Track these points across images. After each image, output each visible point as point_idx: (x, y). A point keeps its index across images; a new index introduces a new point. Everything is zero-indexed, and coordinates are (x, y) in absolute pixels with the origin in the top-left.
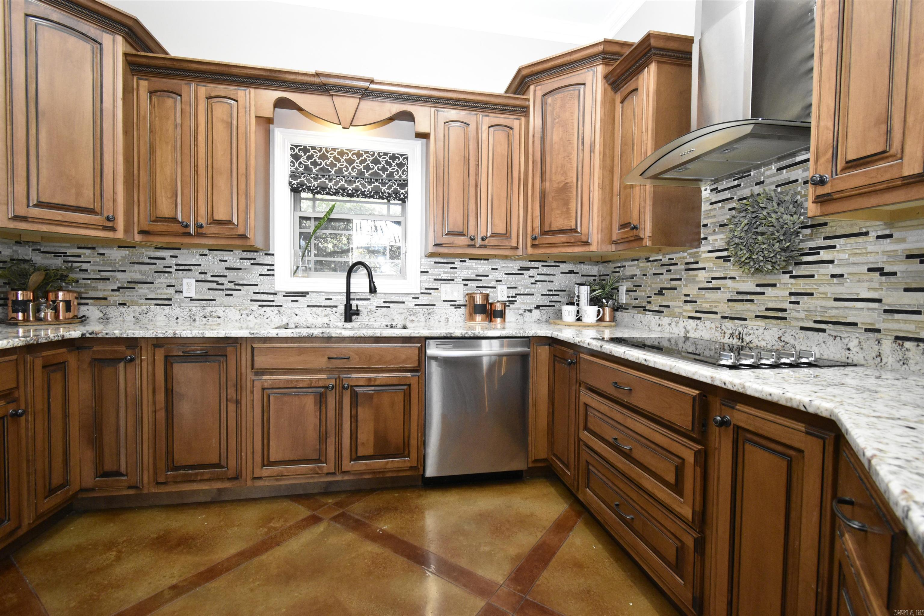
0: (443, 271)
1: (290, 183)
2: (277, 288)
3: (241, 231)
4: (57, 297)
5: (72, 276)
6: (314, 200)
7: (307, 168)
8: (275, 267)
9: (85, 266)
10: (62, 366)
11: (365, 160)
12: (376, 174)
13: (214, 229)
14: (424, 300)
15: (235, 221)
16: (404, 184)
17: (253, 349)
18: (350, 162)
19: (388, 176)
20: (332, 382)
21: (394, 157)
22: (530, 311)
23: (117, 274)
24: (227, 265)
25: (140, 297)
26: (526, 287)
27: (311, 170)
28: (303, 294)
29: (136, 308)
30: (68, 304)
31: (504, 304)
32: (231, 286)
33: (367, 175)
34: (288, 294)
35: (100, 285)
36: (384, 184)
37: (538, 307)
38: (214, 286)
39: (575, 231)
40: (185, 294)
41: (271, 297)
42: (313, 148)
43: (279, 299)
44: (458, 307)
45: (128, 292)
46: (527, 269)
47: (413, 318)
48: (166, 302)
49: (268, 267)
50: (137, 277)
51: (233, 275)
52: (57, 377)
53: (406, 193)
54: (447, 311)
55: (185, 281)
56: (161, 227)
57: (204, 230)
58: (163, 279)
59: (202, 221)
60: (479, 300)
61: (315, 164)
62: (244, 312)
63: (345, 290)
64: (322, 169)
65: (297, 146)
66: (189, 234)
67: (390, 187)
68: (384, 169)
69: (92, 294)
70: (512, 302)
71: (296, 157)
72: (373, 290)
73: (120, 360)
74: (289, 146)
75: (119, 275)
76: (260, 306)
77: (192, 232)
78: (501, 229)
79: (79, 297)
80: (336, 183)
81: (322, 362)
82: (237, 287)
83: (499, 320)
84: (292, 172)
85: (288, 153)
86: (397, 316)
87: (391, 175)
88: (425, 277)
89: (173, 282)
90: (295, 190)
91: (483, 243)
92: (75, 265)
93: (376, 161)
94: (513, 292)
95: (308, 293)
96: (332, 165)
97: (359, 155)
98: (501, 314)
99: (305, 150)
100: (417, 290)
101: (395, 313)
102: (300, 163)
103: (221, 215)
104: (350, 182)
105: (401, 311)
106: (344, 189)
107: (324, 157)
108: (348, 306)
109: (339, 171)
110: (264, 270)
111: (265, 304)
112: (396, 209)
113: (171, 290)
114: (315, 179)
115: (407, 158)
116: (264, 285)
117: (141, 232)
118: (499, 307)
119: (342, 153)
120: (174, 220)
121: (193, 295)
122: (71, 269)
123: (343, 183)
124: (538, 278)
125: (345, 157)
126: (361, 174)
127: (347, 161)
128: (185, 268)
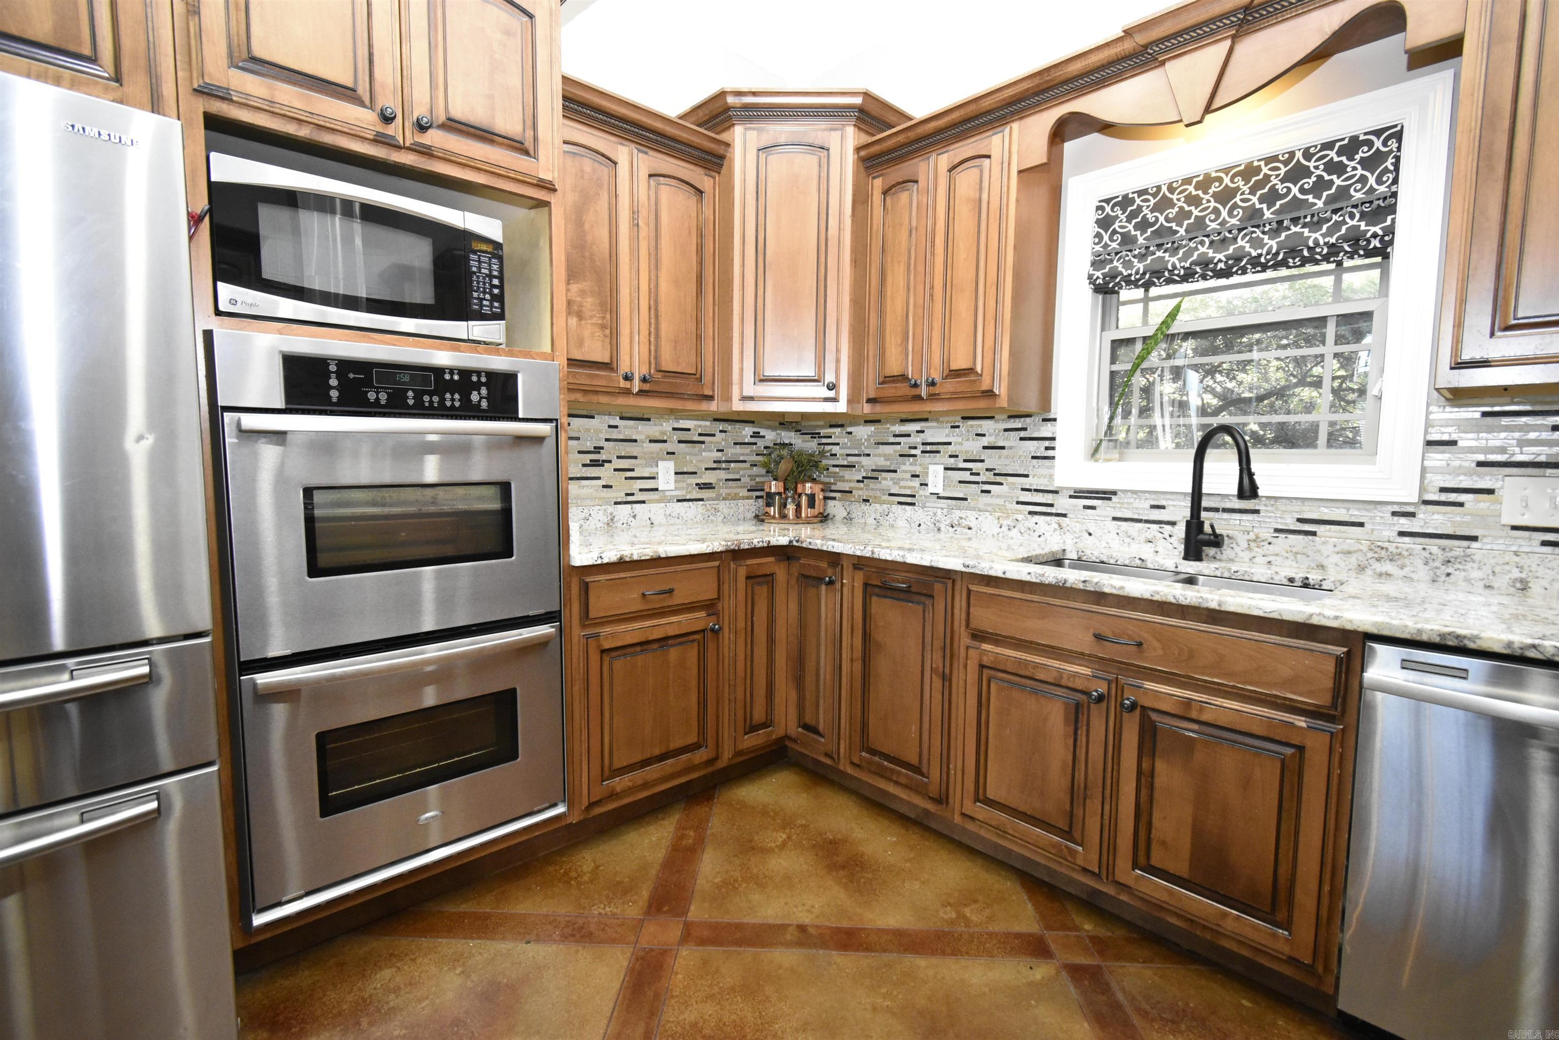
0: (1520, 438)
1: (1090, 277)
2: (1057, 484)
3: (985, 386)
4: (804, 489)
5: (825, 462)
6: (1145, 300)
7: (1127, 240)
8: (1057, 444)
9: (835, 449)
10: (769, 579)
11: (1266, 180)
12: (1294, 205)
13: (950, 386)
14: (1436, 520)
15: (979, 369)
16: (1383, 210)
17: (969, 591)
18: (1225, 196)
19: (1330, 200)
20: (1102, 688)
21: (1352, 146)
23: (862, 459)
24: (985, 441)
25: (882, 491)
27: (1134, 240)
28: (1106, 495)
29: (878, 506)
30: (812, 499)
32: (990, 477)
33: (1268, 214)
34: (1078, 494)
35: (847, 474)
36: (1315, 225)
38: (966, 476)
40: (931, 489)
41: (1048, 498)
42: (1142, 192)
43: (1062, 503)
45: (872, 484)
48: (909, 500)
49: (1047, 443)
50: (882, 462)
51: (993, 460)
52: (762, 592)
53: (1390, 230)
54: (1524, 561)
55: (932, 469)
56: (890, 390)
57: (936, 390)
58: (908, 466)
59: (936, 376)
61: (1143, 225)
62: (1005, 522)
64: (1162, 232)
65: (1107, 201)
66: (918, 398)
67: (1335, 228)
68: (1321, 185)
69: (841, 486)
71: (1105, 223)
72: (1246, 491)
73: (820, 580)
74: (1095, 204)
75: (864, 460)
76: (1030, 513)
77: (924, 394)
79: (827, 488)
80: (1189, 254)
81: (1082, 641)
82: (998, 479)
84: (1097, 255)
85: (1091, 218)
86: (1335, 558)
87: (1341, 195)
88: (1438, 458)
89: (918, 470)
90: (1102, 291)
92: (828, 448)
93: (1297, 174)
95: (1114, 493)
96: (1183, 215)
97: (1249, 171)
99: (1125, 202)
100: (1408, 494)
101: (1328, 549)
102: (1115, 232)
103: (959, 363)
104: (1222, 244)
105: (1349, 544)
106: (1205, 263)
107: (1164, 204)
108: (1194, 526)
109: (1198, 226)
110: (1039, 448)
111: (1044, 510)
112: (1359, 279)
113: (916, 483)
114: (1142, 257)
116: (1038, 476)
117: (869, 401)
119: (1205, 183)
120: (903, 377)
121: (939, 490)
122: (822, 453)
123: (1204, 249)
125: (1214, 188)
126: (1253, 217)
127: (1217, 197)
128: (932, 449)
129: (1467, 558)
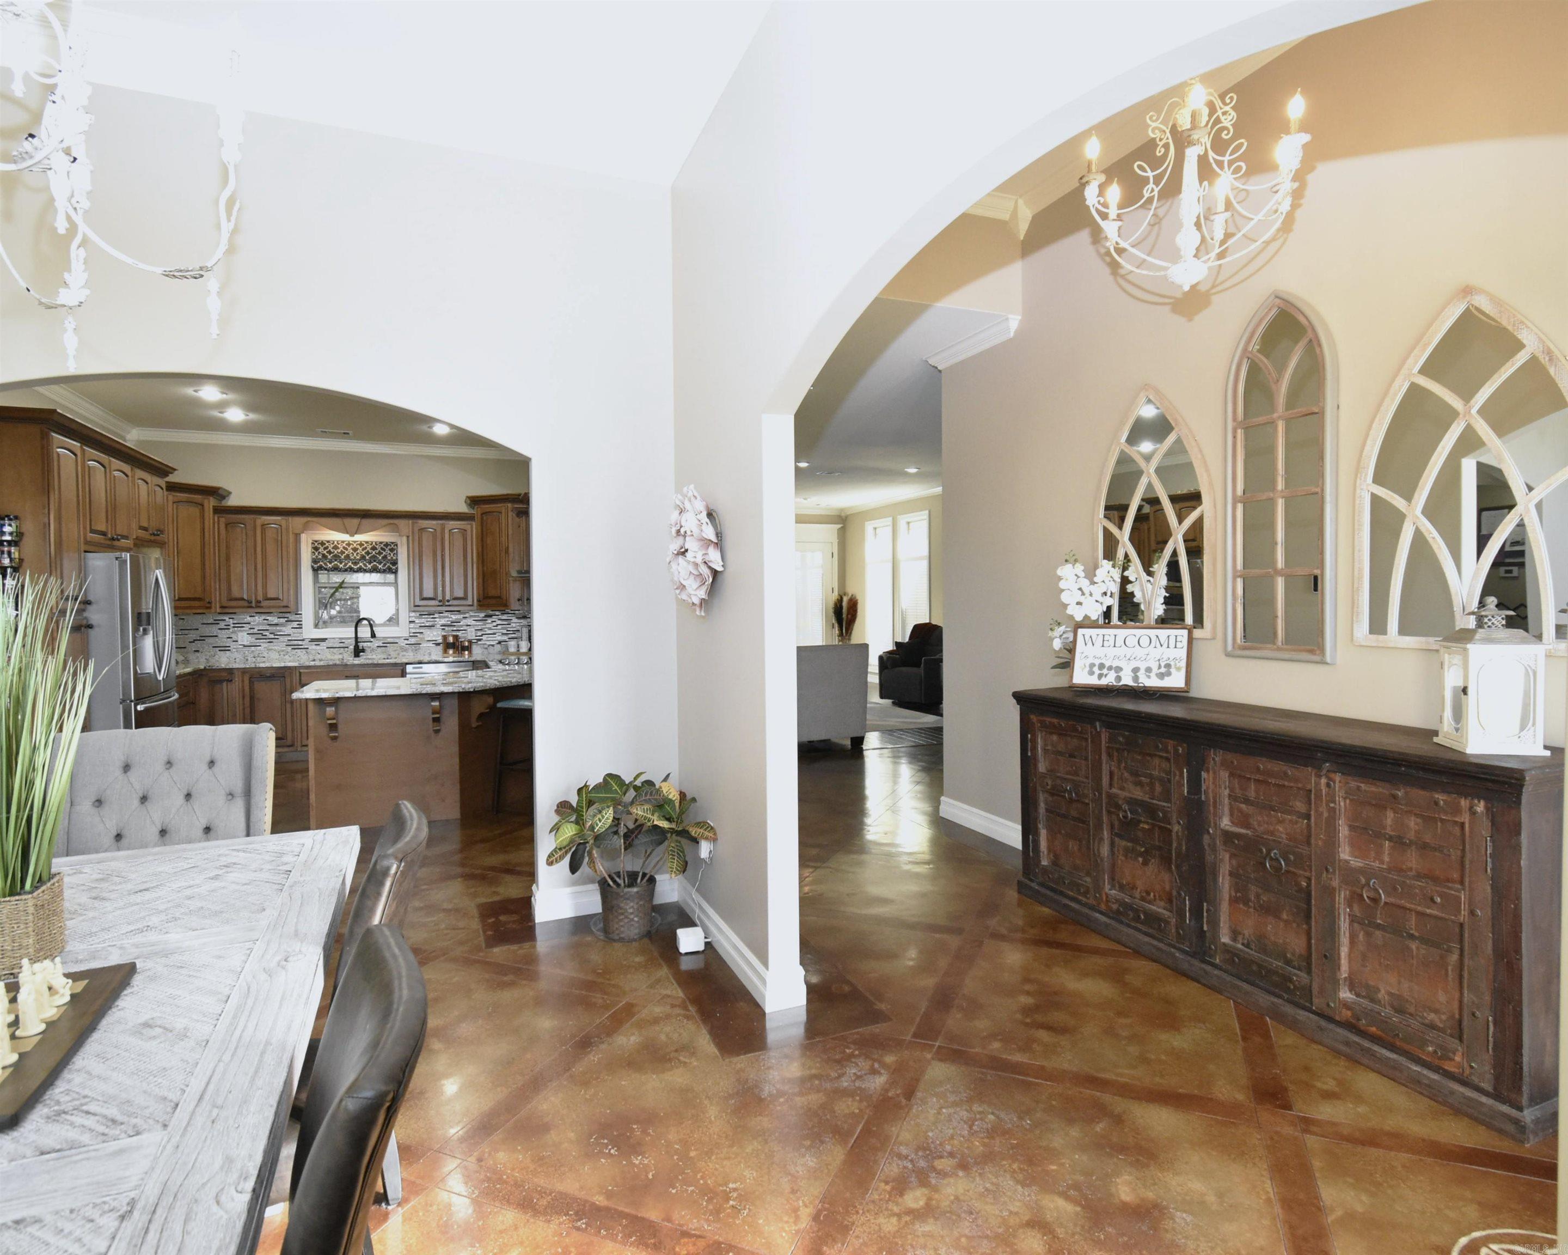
0: (425, 621)
1: (312, 567)
2: (304, 637)
3: (285, 604)
6: (329, 575)
7: (324, 556)
8: (302, 623)
11: (366, 548)
12: (374, 556)
13: (265, 602)
14: (413, 640)
15: (281, 598)
16: (395, 563)
17: (300, 673)
18: (355, 550)
19: (383, 558)
21: (387, 545)
22: (493, 645)
24: (269, 622)
25: (209, 646)
26: (490, 629)
27: (327, 557)
28: (324, 640)
31: (470, 642)
32: (272, 636)
33: (367, 557)
34: (313, 640)
36: (380, 563)
37: (500, 643)
38: (260, 636)
39: (500, 597)
40: (240, 643)
41: (300, 643)
42: (328, 542)
43: (305, 644)
44: (438, 644)
46: (490, 616)
47: (404, 653)
48: (227, 648)
49: (298, 623)
50: (206, 632)
51: (273, 629)
53: (397, 568)
54: (430, 648)
55: (240, 634)
56: (233, 603)
57: (258, 603)
58: (223, 634)
59: (260, 598)
60: (451, 640)
61: (330, 552)
62: (279, 652)
63: (354, 636)
64: (335, 556)
65: (317, 541)
66: (251, 607)
67: (385, 565)
68: (380, 553)
70: (480, 640)
71: (316, 549)
72: (373, 635)
73: (224, 680)
74: (311, 541)
75: (194, 632)
76: (292, 649)
77: (253, 605)
78: (461, 594)
80: (346, 565)
82: (276, 637)
83: (466, 652)
84: (313, 559)
85: (310, 546)
87: (385, 557)
88: (412, 625)
89: (231, 635)
90: (315, 570)
91: (447, 603)
93: (374, 548)
94: (480, 633)
95: (326, 639)
96: (342, 553)
97: (361, 546)
98: (469, 648)
99: (322, 543)
100: (407, 635)
101: (391, 650)
102: (319, 552)
103: (271, 595)
104: (355, 564)
105: (396, 648)
106: (351, 568)
107: (336, 547)
108: (356, 647)
109: (348, 557)
110: (295, 624)
111: (296, 647)
112: (391, 577)
113: (230, 641)
114: (330, 562)
115: (397, 545)
116: (295, 634)
117: (221, 607)
118: (467, 644)
119: (349, 546)
120: (243, 599)
121: (245, 643)
123: (350, 564)
124: (499, 622)
125: (351, 546)
126: (363, 557)
127: (352, 549)
128: (239, 625)
129: (419, 649)
